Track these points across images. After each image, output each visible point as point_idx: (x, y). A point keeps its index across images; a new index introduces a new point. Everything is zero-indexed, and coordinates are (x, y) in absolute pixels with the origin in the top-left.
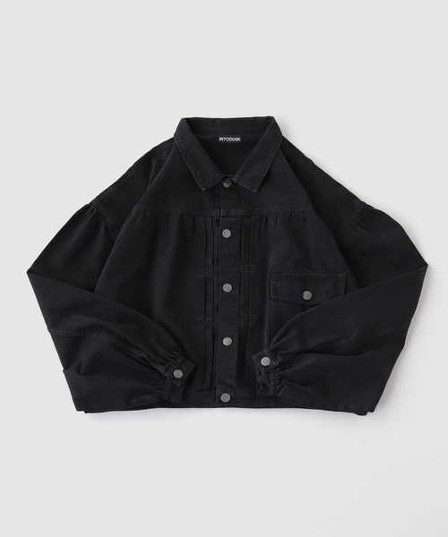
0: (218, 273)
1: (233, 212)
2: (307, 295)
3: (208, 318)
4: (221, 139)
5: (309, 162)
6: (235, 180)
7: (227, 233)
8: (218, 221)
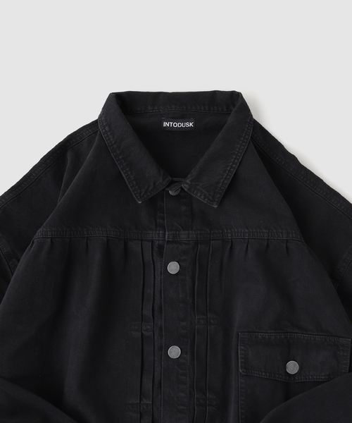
0: (161, 329)
1: (183, 235)
2: (292, 367)
3: (145, 401)
4: (166, 124)
5: (293, 159)
6: (185, 187)
7: (173, 268)
8: (161, 248)
